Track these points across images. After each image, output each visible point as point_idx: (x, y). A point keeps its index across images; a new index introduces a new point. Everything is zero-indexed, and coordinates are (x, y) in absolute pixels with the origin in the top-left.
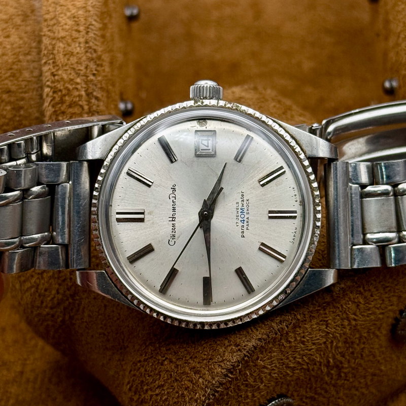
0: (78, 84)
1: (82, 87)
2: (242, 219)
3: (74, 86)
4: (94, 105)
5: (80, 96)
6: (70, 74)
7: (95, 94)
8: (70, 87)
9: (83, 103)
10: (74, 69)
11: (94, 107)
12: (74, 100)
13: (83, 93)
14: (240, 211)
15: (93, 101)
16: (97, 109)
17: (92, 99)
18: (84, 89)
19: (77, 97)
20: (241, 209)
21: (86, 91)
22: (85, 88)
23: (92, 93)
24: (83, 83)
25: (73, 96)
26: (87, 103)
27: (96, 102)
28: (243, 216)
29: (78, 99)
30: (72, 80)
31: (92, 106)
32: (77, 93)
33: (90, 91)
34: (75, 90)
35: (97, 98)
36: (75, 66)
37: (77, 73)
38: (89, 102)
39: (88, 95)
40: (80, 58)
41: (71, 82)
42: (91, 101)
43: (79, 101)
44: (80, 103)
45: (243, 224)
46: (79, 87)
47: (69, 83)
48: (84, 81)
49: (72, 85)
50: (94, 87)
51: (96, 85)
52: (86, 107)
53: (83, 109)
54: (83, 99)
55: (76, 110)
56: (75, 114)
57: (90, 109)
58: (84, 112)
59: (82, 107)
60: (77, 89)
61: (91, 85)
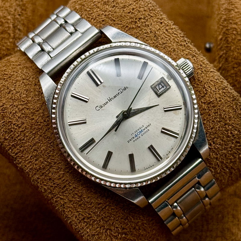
0: (8, 19)
1: (11, 22)
2: (137, 135)
3: (6, 21)
4: (17, 34)
5: (9, 27)
6: (5, 13)
7: (18, 27)
8: (4, 21)
9: (11, 32)
10: (7, 10)
11: (17, 35)
12: (5, 29)
13: (11, 26)
14: (140, 130)
15: (17, 31)
16: (19, 37)
17: (16, 30)
18: (12, 23)
19: (7, 27)
20: (141, 130)
21: (13, 25)
22: (13, 22)
23: (17, 26)
24: (12, 19)
25: (4, 27)
26: (13, 32)
27: (19, 32)
28: (139, 134)
29: (7, 29)
30: (5, 17)
31: (16, 35)
32: (7, 25)
33: (16, 25)
34: (7, 24)
35: (19, 30)
36: (8, 8)
37: (9, 13)
38: (14, 32)
39: (14, 27)
40: (12, 4)
41: (5, 18)
42: (16, 31)
43: (8, 30)
44: (9, 32)
45: (135, 137)
46: (9, 21)
47: (3, 18)
48: (13, 18)
49: (5, 20)
50: (19, 23)
51: (20, 22)
52: (12, 35)
53: (10, 36)
54: (10, 30)
55: (6, 36)
56: (4, 38)
57: (14, 36)
58: (10, 37)
59: (9, 34)
60: (7, 22)
61: (16, 21)
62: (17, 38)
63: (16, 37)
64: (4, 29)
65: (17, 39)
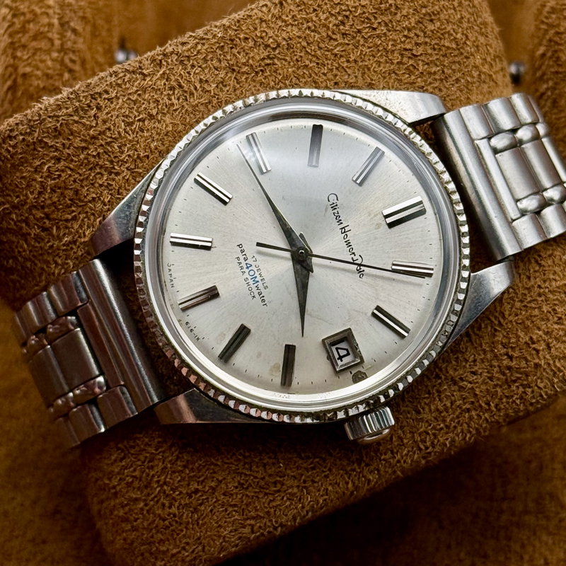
0: (49, 7)
1: (55, 13)
2: (250, 269)
3: (43, 10)
4: (70, 40)
5: (50, 25)
7: (72, 24)
8: (38, 11)
9: (54, 35)
11: (69, 43)
12: (42, 29)
13: (56, 21)
15: (69, 34)
16: (73, 47)
17: (66, 31)
18: (57, 16)
19: (45, 26)
21: (60, 19)
22: (59, 14)
23: (68, 22)
24: (57, 7)
25: (40, 24)
26: (58, 36)
27: (73, 37)
29: (46, 29)
31: (66, 42)
32: (45, 20)
33: (66, 19)
34: (45, 16)
35: (74, 31)
38: (62, 36)
39: (62, 25)
41: (41, 4)
42: (65, 34)
43: (48, 32)
44: (50, 35)
46: (51, 11)
48: (59, 5)
49: (41, 8)
50: (73, 15)
51: (75, 12)
52: (57, 43)
53: (53, 44)
54: (54, 30)
55: (43, 44)
56: (40, 49)
57: (62, 45)
58: (54, 48)
59: (51, 40)
60: (47, 14)
61: (68, 12)
62: (68, 49)
63: (65, 47)
64: (39, 29)
65: (68, 51)
